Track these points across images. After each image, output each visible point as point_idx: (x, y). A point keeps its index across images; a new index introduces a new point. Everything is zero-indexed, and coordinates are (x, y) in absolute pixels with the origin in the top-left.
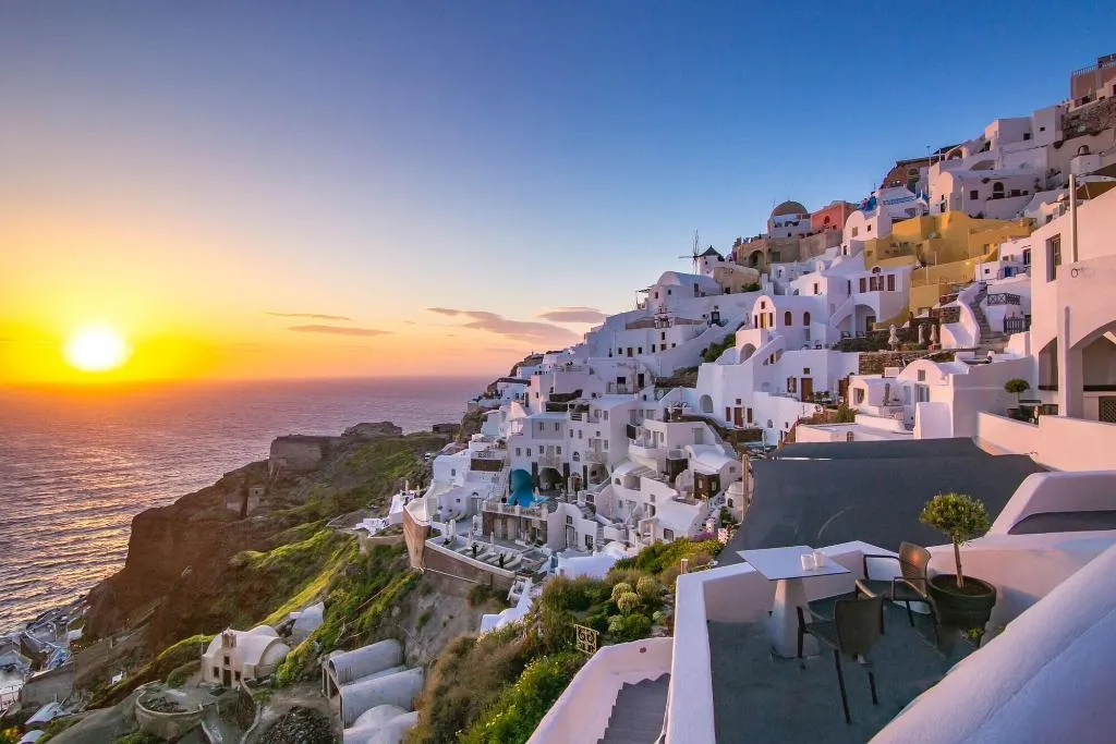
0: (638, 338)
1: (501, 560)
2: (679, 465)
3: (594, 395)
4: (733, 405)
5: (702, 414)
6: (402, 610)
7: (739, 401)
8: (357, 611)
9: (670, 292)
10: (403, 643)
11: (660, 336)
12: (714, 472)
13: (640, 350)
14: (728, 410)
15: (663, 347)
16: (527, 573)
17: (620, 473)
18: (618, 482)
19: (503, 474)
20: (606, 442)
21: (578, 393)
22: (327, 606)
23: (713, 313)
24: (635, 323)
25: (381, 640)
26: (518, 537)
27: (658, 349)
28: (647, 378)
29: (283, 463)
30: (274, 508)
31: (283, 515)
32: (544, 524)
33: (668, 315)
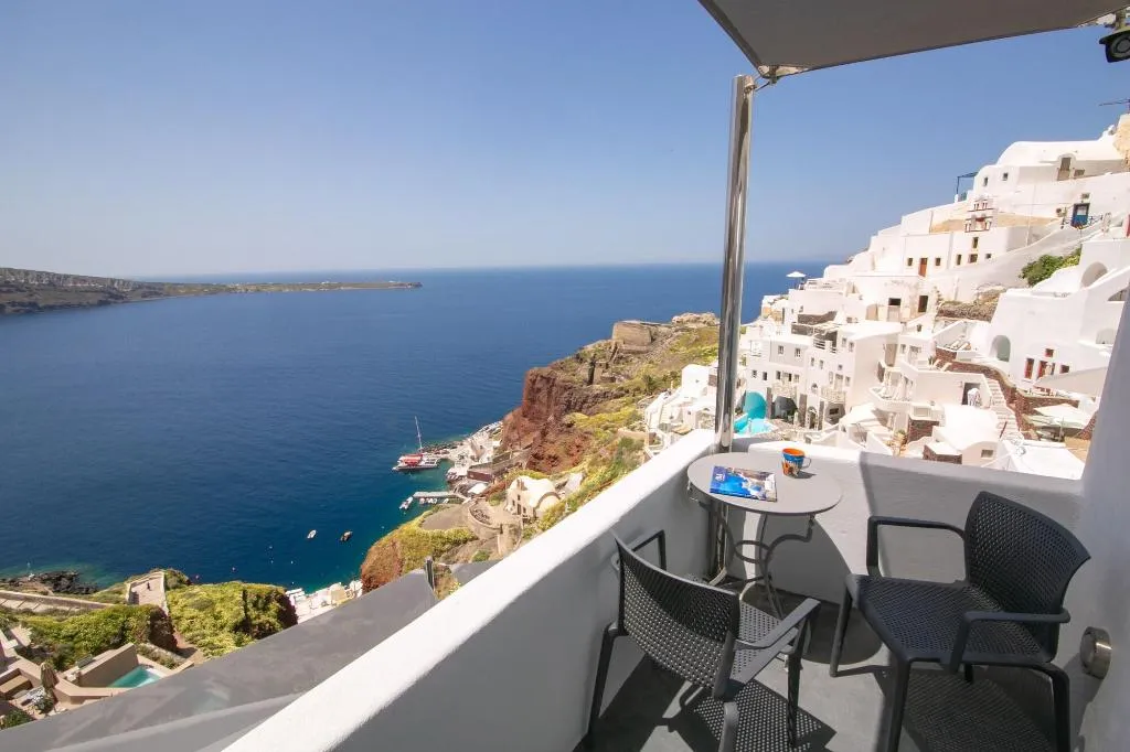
3: (849, 320)
4: (1039, 357)
5: (993, 362)
7: (1050, 353)
8: (597, 490)
9: (1006, 177)
11: (971, 242)
12: (953, 451)
13: (938, 262)
14: (1031, 362)
15: (973, 258)
20: (848, 379)
21: (830, 316)
22: (584, 477)
23: (1077, 207)
24: (945, 224)
28: (931, 303)
29: (621, 343)
30: (612, 379)
31: (615, 387)
33: (988, 214)
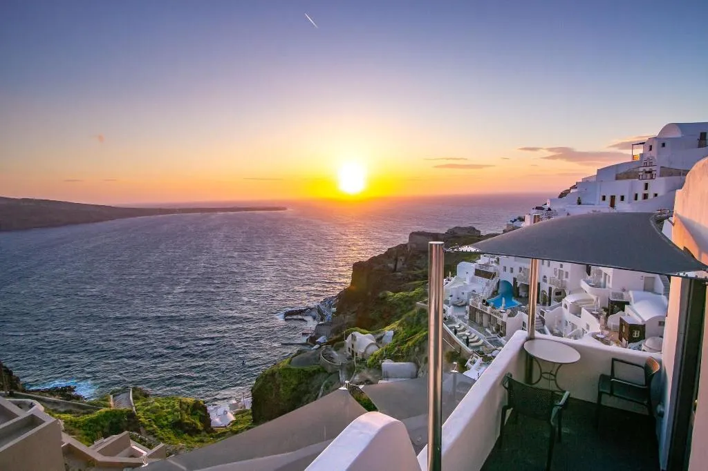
0: (623, 187)
1: (468, 339)
2: (617, 305)
6: (420, 349)
8: (404, 342)
9: (664, 145)
10: (418, 367)
11: (643, 187)
12: (640, 322)
13: (622, 198)
15: (645, 196)
16: (481, 354)
17: (569, 300)
18: (566, 307)
19: (493, 282)
20: (567, 273)
22: (395, 333)
24: (626, 173)
25: (409, 361)
26: (489, 327)
27: (640, 197)
29: (414, 246)
30: (409, 269)
31: (411, 274)
32: (504, 324)
33: (654, 168)
